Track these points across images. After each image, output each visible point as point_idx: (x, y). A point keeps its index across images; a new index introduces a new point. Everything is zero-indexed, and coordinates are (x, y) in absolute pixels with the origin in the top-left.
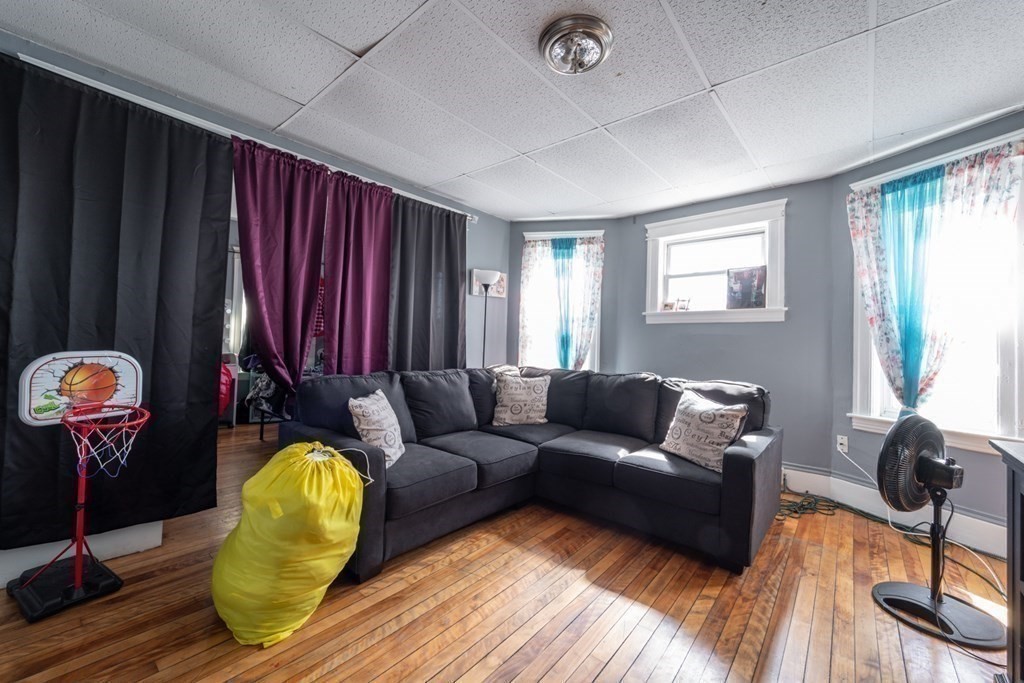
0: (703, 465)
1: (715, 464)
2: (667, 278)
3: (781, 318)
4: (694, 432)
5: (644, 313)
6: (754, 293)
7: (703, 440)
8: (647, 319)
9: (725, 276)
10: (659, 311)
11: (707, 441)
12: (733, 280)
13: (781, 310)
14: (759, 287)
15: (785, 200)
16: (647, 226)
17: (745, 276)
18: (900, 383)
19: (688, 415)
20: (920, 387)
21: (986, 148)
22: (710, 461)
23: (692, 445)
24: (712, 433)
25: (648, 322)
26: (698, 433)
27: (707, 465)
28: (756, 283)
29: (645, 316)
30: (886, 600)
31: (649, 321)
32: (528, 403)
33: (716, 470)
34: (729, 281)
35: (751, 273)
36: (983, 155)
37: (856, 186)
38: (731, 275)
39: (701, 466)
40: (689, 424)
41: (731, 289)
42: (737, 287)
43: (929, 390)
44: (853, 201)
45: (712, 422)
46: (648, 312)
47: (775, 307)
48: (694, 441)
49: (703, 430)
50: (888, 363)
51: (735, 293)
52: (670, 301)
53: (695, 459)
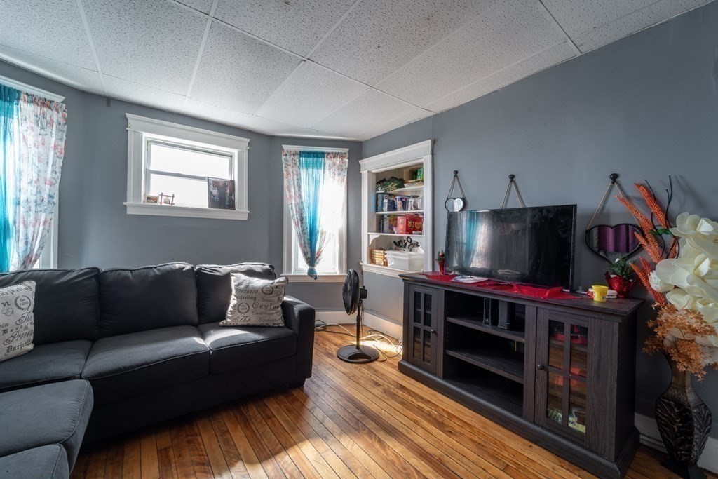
0: (271, 325)
1: (279, 322)
2: (148, 172)
3: (245, 217)
4: (261, 303)
5: (125, 203)
6: (227, 199)
7: (269, 307)
8: (128, 209)
9: (206, 183)
10: (142, 203)
11: (272, 307)
12: (212, 186)
13: (244, 213)
14: (231, 195)
15: (248, 140)
16: (128, 115)
17: (221, 184)
18: (309, 255)
19: (251, 292)
20: (316, 256)
21: (340, 151)
22: (276, 320)
23: (261, 314)
24: (274, 301)
25: (128, 213)
26: (264, 303)
27: (274, 324)
28: (228, 191)
29: (125, 206)
30: (348, 358)
31: (130, 211)
32: (9, 328)
33: (281, 325)
34: (209, 186)
35: (225, 183)
36: (337, 154)
37: (286, 147)
38: (211, 182)
39: (269, 327)
40: (255, 299)
41: (210, 193)
42: (215, 192)
43: (320, 257)
44: (286, 155)
45: (272, 293)
46: (129, 202)
47: (241, 211)
48: (263, 310)
49: (267, 300)
50: (303, 246)
51: (214, 196)
52: (152, 194)
53: (265, 323)
